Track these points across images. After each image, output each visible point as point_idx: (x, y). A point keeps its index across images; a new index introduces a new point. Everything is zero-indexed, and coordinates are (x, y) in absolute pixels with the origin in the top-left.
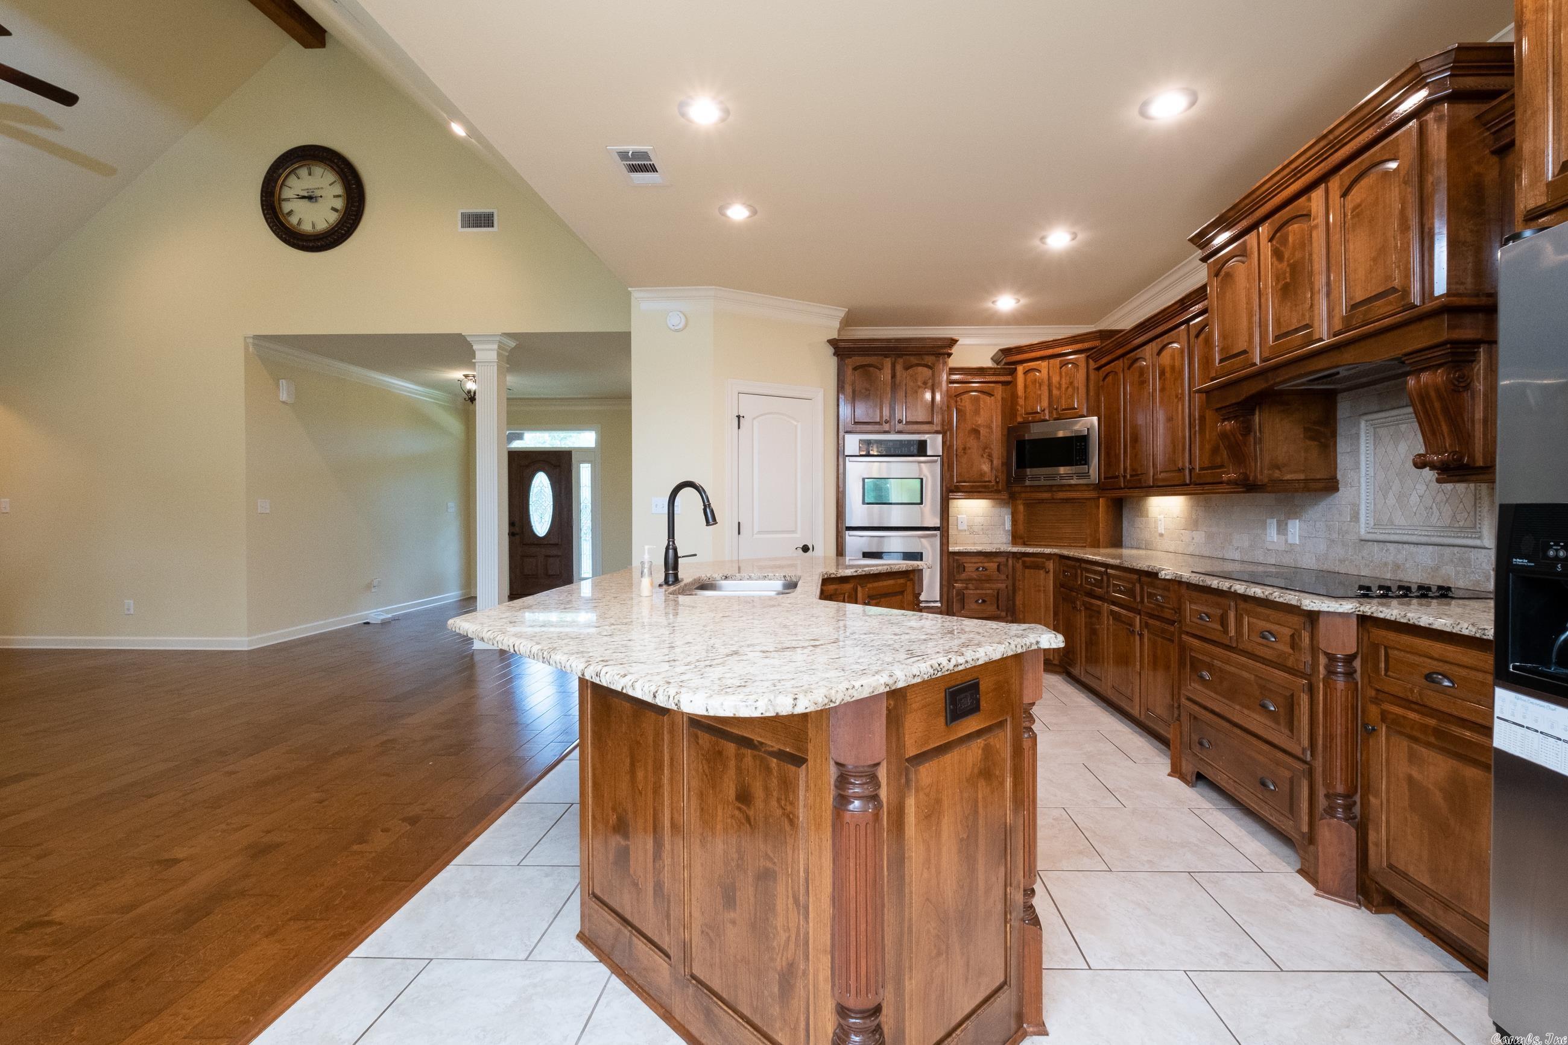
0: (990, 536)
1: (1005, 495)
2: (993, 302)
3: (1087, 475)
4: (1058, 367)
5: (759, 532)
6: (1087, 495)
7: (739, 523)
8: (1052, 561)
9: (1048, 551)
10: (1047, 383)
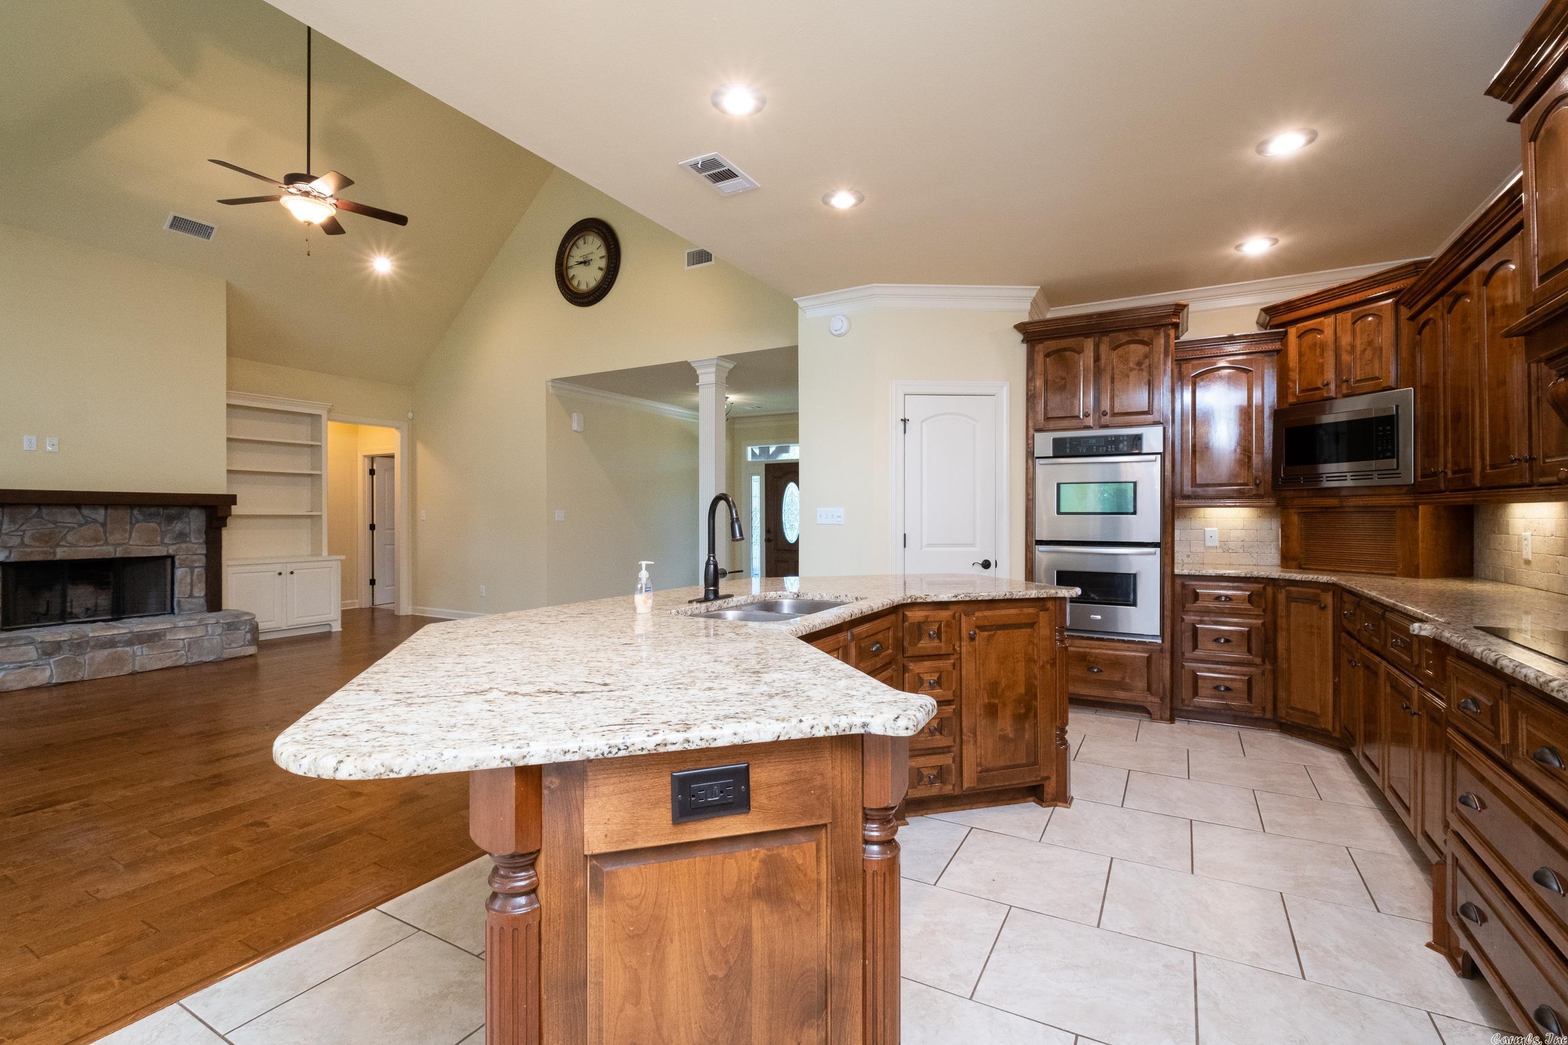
0: (1255, 555)
1: (1272, 502)
2: (1238, 247)
3: (1395, 473)
4: (1350, 322)
5: (929, 545)
6: (1394, 501)
7: (905, 535)
8: (1331, 593)
9: (1324, 578)
10: (1332, 346)
